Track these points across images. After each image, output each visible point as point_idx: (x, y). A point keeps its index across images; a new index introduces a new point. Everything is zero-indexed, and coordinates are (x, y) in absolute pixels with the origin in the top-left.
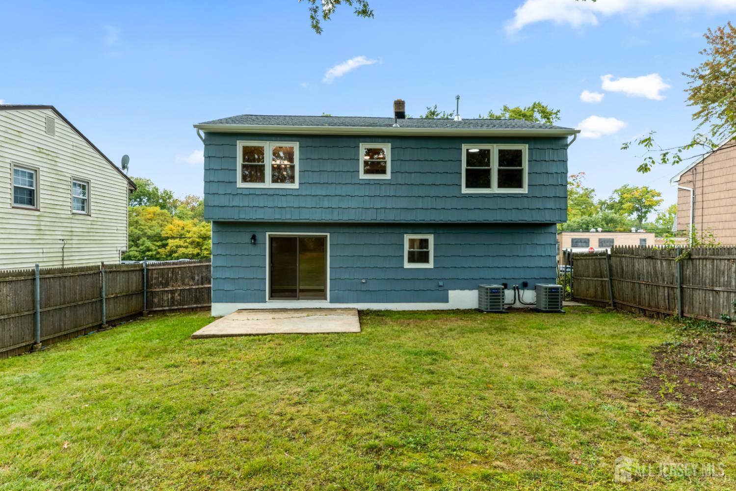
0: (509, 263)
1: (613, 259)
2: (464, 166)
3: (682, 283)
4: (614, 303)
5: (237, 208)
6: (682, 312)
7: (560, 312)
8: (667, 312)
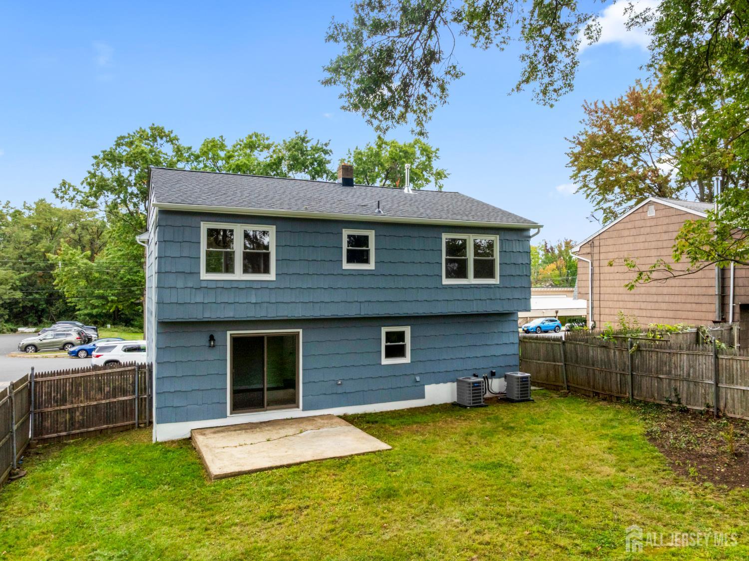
0: (479, 353)
1: (568, 345)
2: (444, 256)
3: (632, 371)
4: (568, 386)
5: (201, 305)
6: (633, 395)
7: (529, 400)
8: (619, 395)
